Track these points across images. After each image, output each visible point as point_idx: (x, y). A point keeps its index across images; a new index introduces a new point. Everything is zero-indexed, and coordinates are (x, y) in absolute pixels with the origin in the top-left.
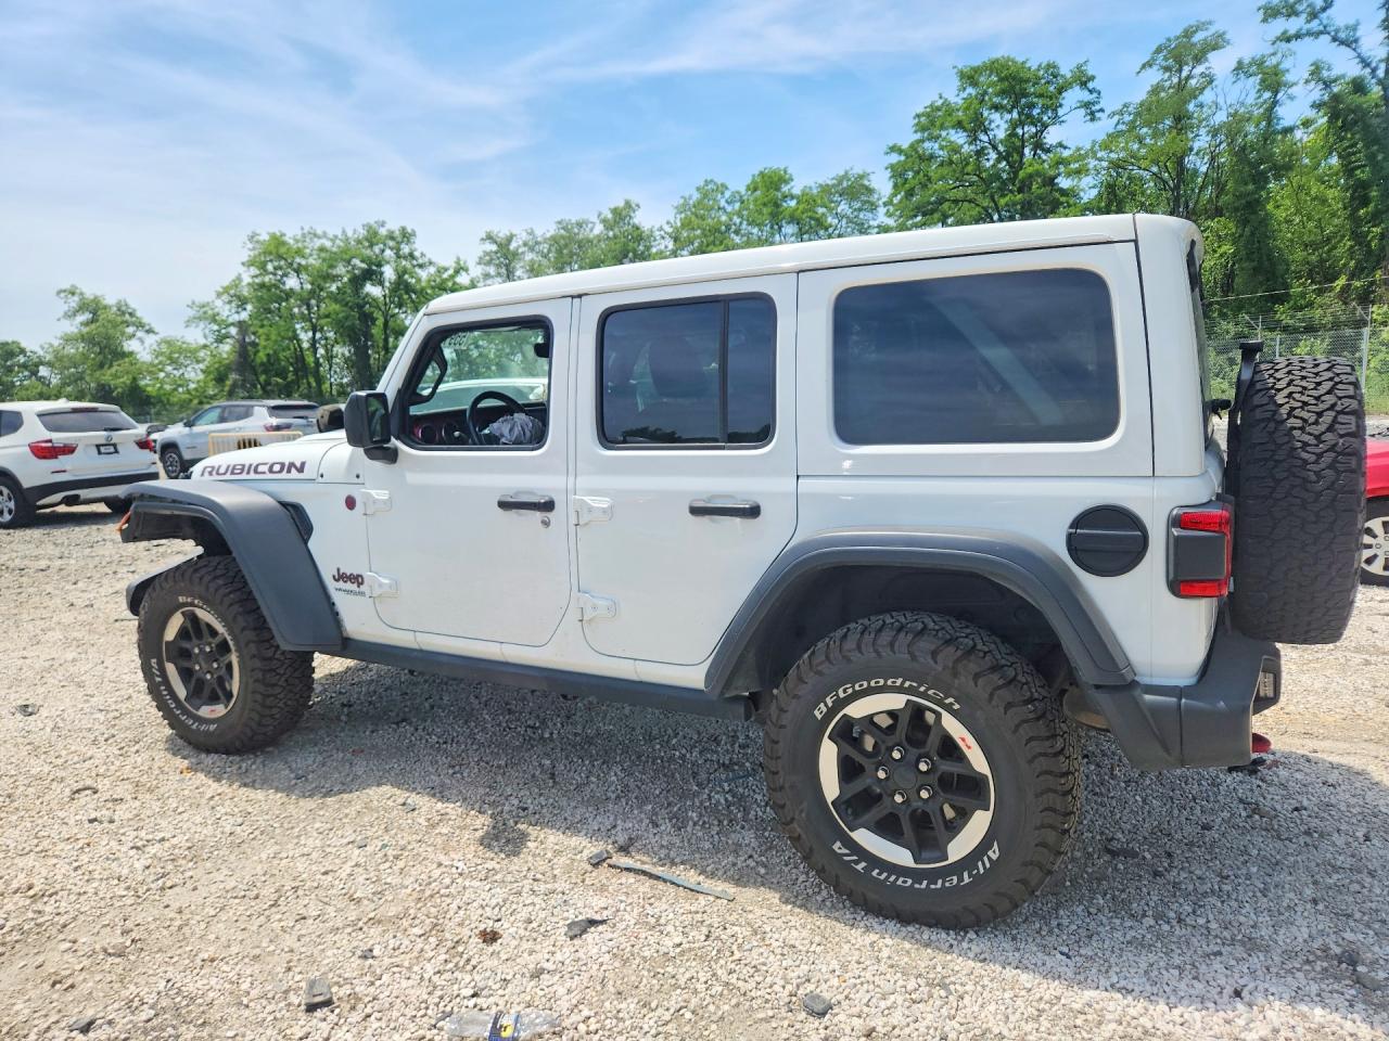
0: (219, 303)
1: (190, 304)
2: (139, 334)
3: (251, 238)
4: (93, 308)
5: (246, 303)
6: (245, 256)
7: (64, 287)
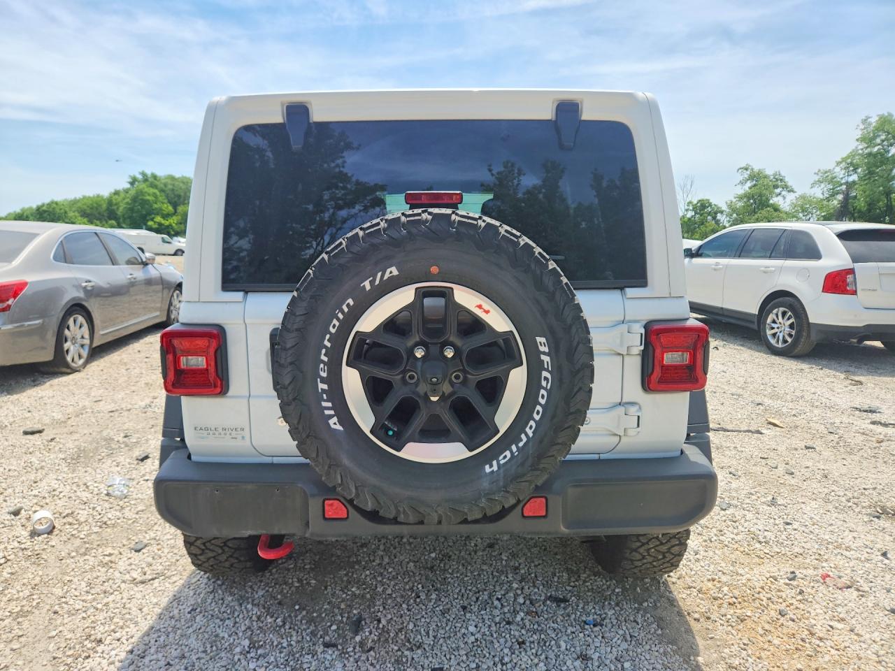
0: (838, 169)
1: (817, 171)
2: (783, 193)
3: (864, 121)
4: (756, 177)
5: (857, 168)
6: (858, 134)
7: (742, 166)
